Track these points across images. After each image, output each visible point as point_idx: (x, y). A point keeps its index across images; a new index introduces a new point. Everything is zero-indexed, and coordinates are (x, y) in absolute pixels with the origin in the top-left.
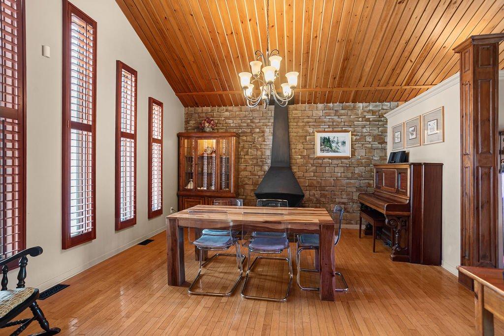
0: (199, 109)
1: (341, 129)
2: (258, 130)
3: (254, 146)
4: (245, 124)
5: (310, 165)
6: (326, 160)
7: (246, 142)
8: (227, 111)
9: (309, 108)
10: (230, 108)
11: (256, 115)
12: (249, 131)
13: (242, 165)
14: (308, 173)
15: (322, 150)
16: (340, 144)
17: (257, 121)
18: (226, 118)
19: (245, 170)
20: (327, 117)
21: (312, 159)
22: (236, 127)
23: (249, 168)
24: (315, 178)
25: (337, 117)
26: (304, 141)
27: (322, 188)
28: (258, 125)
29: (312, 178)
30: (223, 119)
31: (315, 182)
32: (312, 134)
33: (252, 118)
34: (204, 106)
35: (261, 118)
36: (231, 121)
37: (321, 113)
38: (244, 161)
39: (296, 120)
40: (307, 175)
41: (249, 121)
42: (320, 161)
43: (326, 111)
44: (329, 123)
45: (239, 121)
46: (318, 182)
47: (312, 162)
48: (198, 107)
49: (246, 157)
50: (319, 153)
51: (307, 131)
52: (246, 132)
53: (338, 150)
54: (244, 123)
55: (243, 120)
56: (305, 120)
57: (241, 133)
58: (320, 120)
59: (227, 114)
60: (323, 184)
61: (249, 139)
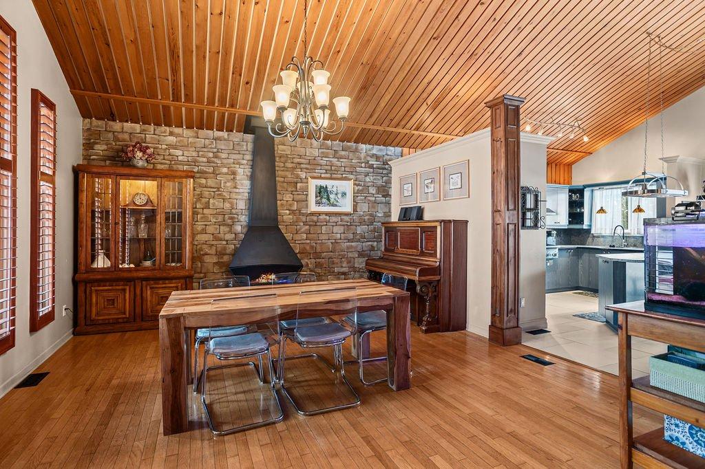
0: (117, 126)
1: (341, 176)
2: (225, 170)
3: (218, 195)
4: (205, 160)
5: (302, 224)
6: (322, 217)
7: (206, 187)
8: (171, 134)
9: (301, 144)
10: (177, 130)
11: (221, 145)
12: (211, 170)
13: (199, 223)
14: (298, 235)
15: (318, 203)
16: (340, 196)
17: (223, 156)
18: (171, 146)
19: (204, 231)
20: (324, 159)
21: (303, 215)
22: (188, 163)
23: (210, 229)
24: (309, 241)
25: (336, 160)
26: (294, 189)
27: (317, 255)
28: (225, 161)
29: (304, 242)
30: (164, 147)
31: (308, 248)
32: (305, 181)
33: (215, 150)
34: (127, 121)
35: (229, 152)
36: (178, 152)
37: (316, 153)
38: (202, 218)
39: (282, 159)
40: (297, 237)
41: (211, 155)
42: (315, 218)
43: (323, 150)
44: (326, 167)
45: (194, 154)
46: (312, 247)
47: (304, 219)
48: (114, 120)
49: (206, 211)
50: (313, 207)
51: (298, 176)
52: (206, 173)
53: (337, 204)
54: (203, 156)
55: (201, 153)
56: (297, 160)
57: (198, 172)
58: (315, 162)
59: (172, 139)
60: (318, 250)
61: (211, 182)
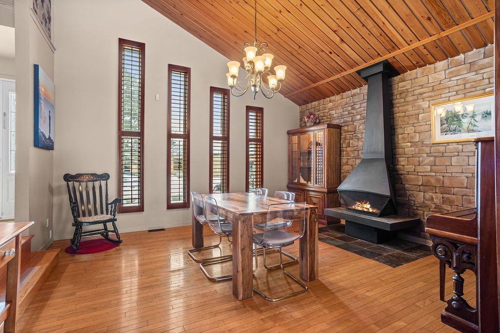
0: (309, 105)
1: (483, 91)
2: (358, 117)
3: (355, 136)
4: (347, 113)
5: (425, 155)
6: (451, 147)
7: (348, 132)
8: (330, 101)
9: (423, 73)
10: (333, 98)
11: (356, 99)
12: (350, 119)
13: (344, 158)
14: (421, 167)
15: (443, 131)
16: (478, 118)
17: (357, 106)
18: (331, 109)
19: (347, 164)
20: (452, 79)
21: (427, 145)
22: (338, 118)
23: (350, 162)
24: (434, 174)
25: (474, 73)
26: (415, 121)
27: (445, 190)
28: (358, 110)
29: (428, 174)
30: (327, 110)
31: (433, 181)
32: (428, 110)
33: (352, 104)
34: (312, 102)
35: (361, 102)
36: (333, 112)
37: (442, 75)
38: (346, 153)
39: (403, 95)
40: (419, 169)
41: (350, 108)
42: (442, 149)
43: (451, 70)
44: (457, 88)
45: (341, 110)
46: (438, 180)
47: (427, 150)
48: (308, 103)
49: (348, 149)
50: (438, 137)
51: (419, 107)
52: (348, 122)
53: (475, 128)
54: (346, 111)
55: (345, 109)
56: (417, 92)
57: (343, 123)
58: (441, 86)
59: (331, 104)
60: (447, 183)
61: (350, 128)
